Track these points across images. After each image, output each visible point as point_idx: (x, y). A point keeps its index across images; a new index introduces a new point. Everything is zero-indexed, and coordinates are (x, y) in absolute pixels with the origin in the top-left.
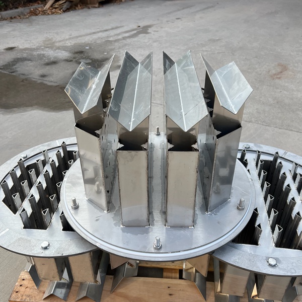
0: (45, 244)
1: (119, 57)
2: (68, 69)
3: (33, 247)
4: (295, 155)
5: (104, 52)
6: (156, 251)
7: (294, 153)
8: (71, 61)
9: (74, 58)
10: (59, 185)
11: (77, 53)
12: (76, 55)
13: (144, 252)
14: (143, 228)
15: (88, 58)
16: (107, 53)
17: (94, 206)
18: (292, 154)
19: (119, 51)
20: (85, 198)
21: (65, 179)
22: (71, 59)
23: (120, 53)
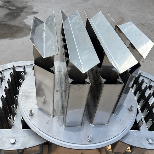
0: (13, 141)
1: (33, 7)
2: (2, 12)
3: (5, 143)
4: (147, 73)
5: (23, 3)
6: (89, 143)
7: (146, 72)
8: (3, 7)
9: (5, 5)
10: (16, 97)
11: (6, 2)
12: (6, 4)
13: (82, 144)
14: (78, 127)
15: (13, 6)
16: (25, 3)
17: (43, 113)
18: (146, 73)
19: (32, 3)
20: (37, 107)
21: (20, 93)
22: (3, 6)
23: (33, 4)
